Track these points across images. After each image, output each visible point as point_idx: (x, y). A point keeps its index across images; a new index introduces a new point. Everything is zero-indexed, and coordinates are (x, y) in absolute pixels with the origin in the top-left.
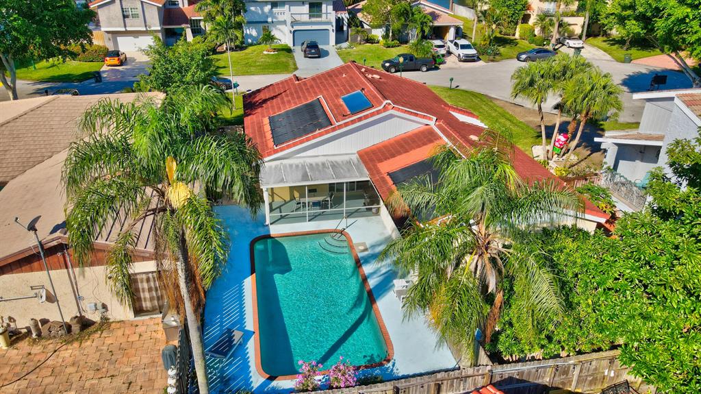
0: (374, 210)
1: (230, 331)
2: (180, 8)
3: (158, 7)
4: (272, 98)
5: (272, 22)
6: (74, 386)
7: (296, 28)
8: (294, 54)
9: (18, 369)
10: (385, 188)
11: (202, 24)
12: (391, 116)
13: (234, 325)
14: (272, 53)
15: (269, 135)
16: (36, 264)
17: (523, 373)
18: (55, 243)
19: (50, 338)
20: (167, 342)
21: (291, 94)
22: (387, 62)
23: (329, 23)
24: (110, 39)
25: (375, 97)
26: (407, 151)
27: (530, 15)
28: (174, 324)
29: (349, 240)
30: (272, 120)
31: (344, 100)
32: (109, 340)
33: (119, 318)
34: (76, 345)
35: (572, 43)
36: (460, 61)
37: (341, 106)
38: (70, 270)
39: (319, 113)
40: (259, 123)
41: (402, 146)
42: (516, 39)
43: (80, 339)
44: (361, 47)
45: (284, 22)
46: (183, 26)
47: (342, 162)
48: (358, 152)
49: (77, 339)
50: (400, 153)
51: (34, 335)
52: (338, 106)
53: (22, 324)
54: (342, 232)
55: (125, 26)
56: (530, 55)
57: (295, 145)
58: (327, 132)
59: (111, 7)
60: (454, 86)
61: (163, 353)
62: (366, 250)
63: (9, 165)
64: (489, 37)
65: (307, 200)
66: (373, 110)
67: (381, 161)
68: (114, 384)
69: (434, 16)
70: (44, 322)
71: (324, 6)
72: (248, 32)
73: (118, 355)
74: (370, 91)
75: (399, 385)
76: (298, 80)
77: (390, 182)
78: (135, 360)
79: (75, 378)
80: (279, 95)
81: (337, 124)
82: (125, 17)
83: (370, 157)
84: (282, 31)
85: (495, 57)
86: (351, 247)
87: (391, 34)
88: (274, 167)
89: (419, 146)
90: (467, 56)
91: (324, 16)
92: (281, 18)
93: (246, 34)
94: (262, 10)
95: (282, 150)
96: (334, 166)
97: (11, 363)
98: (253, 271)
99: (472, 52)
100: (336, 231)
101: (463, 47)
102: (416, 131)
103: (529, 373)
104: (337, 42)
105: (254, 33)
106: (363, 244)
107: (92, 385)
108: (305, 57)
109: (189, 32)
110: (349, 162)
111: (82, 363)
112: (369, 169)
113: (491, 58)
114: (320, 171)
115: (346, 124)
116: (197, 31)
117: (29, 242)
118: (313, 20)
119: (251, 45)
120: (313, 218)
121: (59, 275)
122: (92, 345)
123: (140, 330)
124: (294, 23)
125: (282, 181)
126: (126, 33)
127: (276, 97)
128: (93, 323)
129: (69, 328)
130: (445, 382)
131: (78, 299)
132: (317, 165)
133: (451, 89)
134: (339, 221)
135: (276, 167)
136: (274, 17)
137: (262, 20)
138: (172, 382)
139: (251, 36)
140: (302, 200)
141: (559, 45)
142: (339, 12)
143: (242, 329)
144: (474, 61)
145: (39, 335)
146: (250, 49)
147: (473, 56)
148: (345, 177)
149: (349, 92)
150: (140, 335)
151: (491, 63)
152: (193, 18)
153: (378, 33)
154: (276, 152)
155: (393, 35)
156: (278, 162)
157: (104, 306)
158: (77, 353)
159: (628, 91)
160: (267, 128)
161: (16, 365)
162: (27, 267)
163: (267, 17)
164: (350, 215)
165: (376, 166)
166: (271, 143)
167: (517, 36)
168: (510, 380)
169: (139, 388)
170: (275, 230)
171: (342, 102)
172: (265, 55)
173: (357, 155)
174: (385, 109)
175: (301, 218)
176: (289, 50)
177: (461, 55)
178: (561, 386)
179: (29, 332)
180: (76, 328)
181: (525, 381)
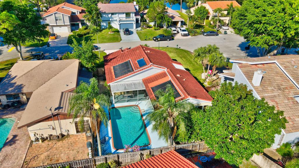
0: (147, 98)
1: (105, 137)
2: (76, 15)
3: (69, 16)
4: (114, 58)
5: (112, 20)
6: (63, 153)
7: (121, 23)
8: (120, 33)
9: (46, 148)
10: (150, 93)
11: (85, 21)
12: (152, 68)
13: (105, 135)
14: (112, 33)
15: (113, 73)
16: (50, 119)
17: (184, 147)
18: (56, 113)
19: (53, 140)
20: (87, 141)
21: (120, 57)
22: (154, 37)
23: (133, 21)
24: (50, 28)
25: (147, 61)
26: (157, 80)
27: (209, 16)
28: (89, 135)
29: (139, 108)
30: (114, 67)
31: (138, 61)
32: (70, 140)
33: (72, 134)
34: (61, 142)
35: (224, 28)
36: (182, 36)
37: (137, 64)
38: (59, 121)
39: (130, 66)
40: (110, 69)
41: (156, 78)
42: (204, 25)
43: (62, 140)
44: (145, 30)
45: (116, 20)
46: (78, 22)
47: (137, 83)
48: (142, 79)
49: (61, 140)
50: (155, 81)
51: (49, 139)
52: (136, 64)
53: (45, 136)
54: (137, 106)
55: (56, 24)
56: (208, 34)
57: (122, 78)
58: (132, 74)
59: (51, 16)
60: (178, 48)
61: (87, 143)
62: (145, 112)
63: (32, 86)
64: (193, 26)
65: (126, 95)
66: (147, 66)
67: (149, 83)
68: (74, 152)
69: (173, 17)
70: (51, 135)
71: (131, 14)
72: (103, 24)
73: (73, 144)
74: (146, 58)
75: (151, 151)
76: (122, 51)
77: (152, 91)
78: (79, 146)
79: (63, 151)
80: (116, 57)
81: (135, 71)
82: (56, 20)
83: (146, 81)
84: (115, 24)
85: (195, 34)
86: (140, 111)
87: (156, 25)
88: (115, 85)
89: (161, 78)
90: (184, 34)
91: (131, 18)
92: (115, 19)
93: (102, 25)
94: (108, 16)
95: (118, 79)
96: (135, 84)
97: (44, 147)
98: (110, 119)
99: (187, 32)
100: (135, 105)
101: (183, 31)
102: (160, 73)
103: (186, 147)
104: (137, 27)
105: (105, 24)
106: (144, 110)
107: (68, 152)
108: (124, 35)
109: (80, 24)
110: (139, 83)
111: (64, 147)
112: (145, 86)
113: (194, 35)
114: (130, 87)
115: (138, 71)
116: (83, 24)
117: (49, 113)
118: (128, 19)
119: (104, 29)
120: (128, 101)
121: (56, 122)
122: (65, 141)
123: (78, 137)
124: (120, 21)
125: (118, 90)
126: (57, 26)
127: (115, 58)
128: (65, 135)
129: (58, 137)
130: (163, 149)
131: (61, 128)
132: (129, 84)
133: (177, 49)
134: (136, 102)
135: (116, 85)
136: (112, 18)
137: (108, 20)
138: (90, 151)
139: (104, 26)
140: (124, 95)
141: (220, 28)
142: (137, 16)
143: (108, 136)
144: (187, 36)
145: (50, 139)
146: (104, 31)
147: (187, 34)
148: (138, 89)
149: (139, 59)
150: (79, 139)
151: (193, 37)
152: (82, 19)
153: (152, 24)
154: (116, 80)
155: (157, 25)
156: (117, 83)
157: (68, 131)
158: (62, 144)
159: (240, 49)
160: (113, 71)
161: (45, 147)
162: (47, 120)
163: (110, 18)
164: (140, 100)
165: (148, 85)
166: (114, 77)
167: (205, 24)
168: (181, 149)
169: (81, 153)
170: (116, 105)
171: (137, 62)
172: (110, 34)
173: (142, 80)
174: (150, 66)
175: (124, 101)
176: (118, 32)
177: (182, 34)
178: (195, 150)
179: (47, 138)
180: (60, 137)
181: (185, 149)
